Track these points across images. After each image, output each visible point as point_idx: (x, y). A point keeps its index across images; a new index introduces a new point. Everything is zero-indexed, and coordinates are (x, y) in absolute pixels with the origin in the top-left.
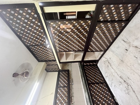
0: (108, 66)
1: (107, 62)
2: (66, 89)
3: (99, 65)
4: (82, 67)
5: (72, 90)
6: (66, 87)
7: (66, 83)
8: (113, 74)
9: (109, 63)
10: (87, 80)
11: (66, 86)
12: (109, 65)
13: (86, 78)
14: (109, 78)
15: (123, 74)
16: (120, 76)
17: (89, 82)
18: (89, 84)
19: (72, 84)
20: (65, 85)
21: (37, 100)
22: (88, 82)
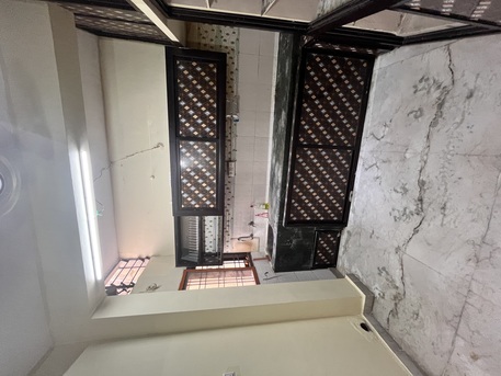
0: (419, 113)
1: (435, 94)
2: (211, 147)
3: (384, 71)
4: (295, 58)
5: (233, 141)
6: (211, 139)
7: (210, 125)
8: (407, 155)
9: (441, 106)
10: (299, 130)
11: (212, 134)
12: (429, 115)
13: (298, 121)
14: (378, 146)
15: (442, 188)
16: (423, 178)
17: (302, 140)
18: (298, 147)
19: (231, 119)
20: (208, 130)
21: (111, 163)
22: (296, 138)
